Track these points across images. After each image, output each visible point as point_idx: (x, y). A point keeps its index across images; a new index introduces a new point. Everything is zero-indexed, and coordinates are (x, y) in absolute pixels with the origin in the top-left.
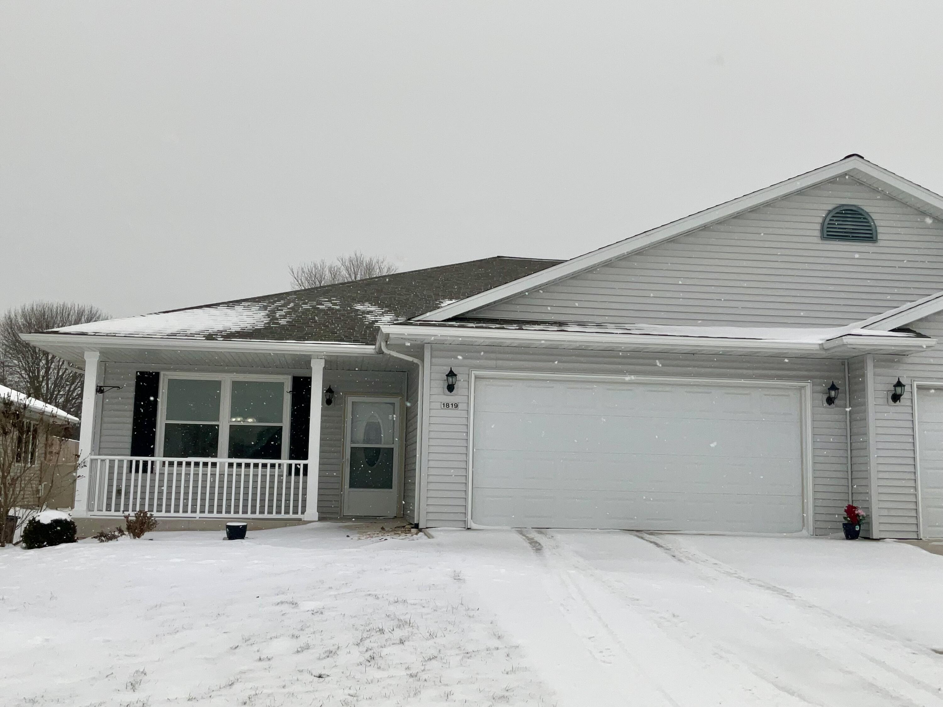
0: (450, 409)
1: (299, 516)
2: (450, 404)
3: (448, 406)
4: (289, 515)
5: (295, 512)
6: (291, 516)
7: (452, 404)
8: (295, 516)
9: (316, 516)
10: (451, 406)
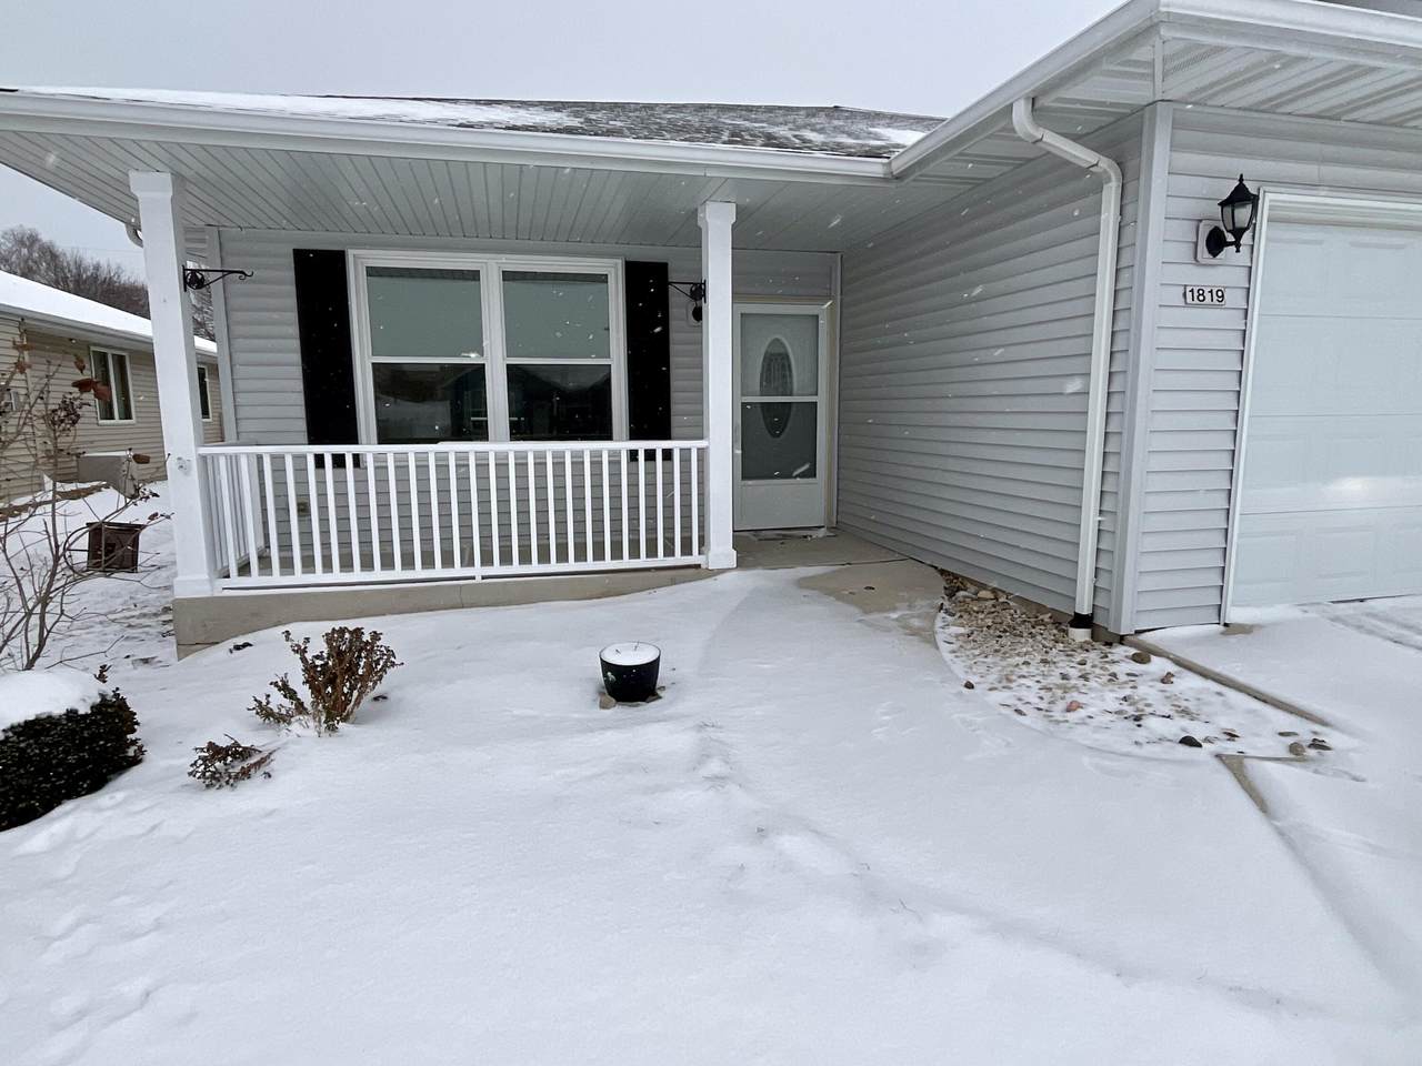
0: (1208, 306)
1: (694, 559)
2: (1207, 290)
3: (1201, 298)
4: (672, 558)
5: (686, 550)
6: (678, 559)
7: (1211, 292)
8: (687, 560)
9: (731, 558)
10: (1208, 296)
